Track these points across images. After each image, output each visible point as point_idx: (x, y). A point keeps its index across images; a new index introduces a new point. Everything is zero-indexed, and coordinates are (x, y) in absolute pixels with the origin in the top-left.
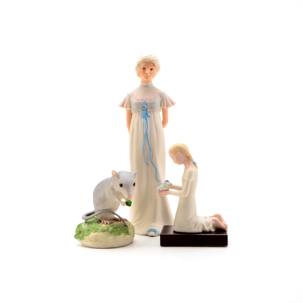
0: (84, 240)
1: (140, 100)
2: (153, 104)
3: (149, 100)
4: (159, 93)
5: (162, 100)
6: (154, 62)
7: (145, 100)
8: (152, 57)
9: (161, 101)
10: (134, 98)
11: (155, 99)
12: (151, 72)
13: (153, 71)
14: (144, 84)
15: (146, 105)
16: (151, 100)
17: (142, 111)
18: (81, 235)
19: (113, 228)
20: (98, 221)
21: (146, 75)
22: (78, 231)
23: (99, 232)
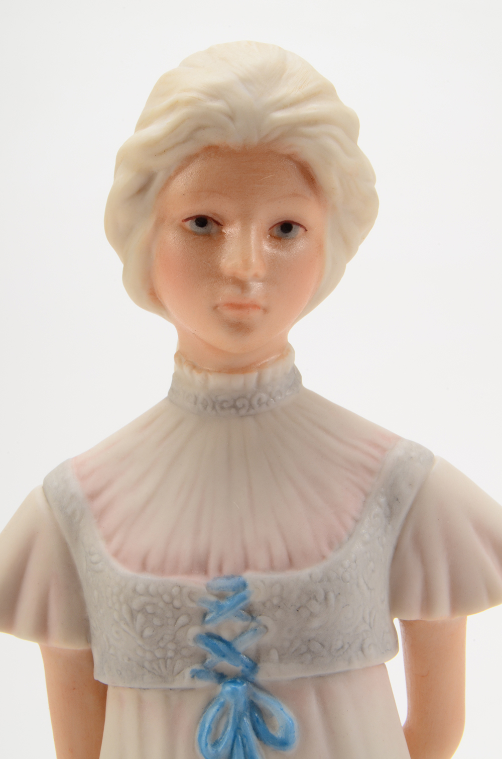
1: (175, 571)
2: (315, 607)
3: (272, 567)
4: (371, 472)
5: (407, 542)
6: (307, 151)
7: (227, 569)
8: (286, 90)
9: (397, 548)
10: (108, 538)
11: (334, 543)
12: (283, 254)
13: (300, 244)
14: (216, 381)
15: (239, 624)
16: (291, 563)
17: (203, 684)
21: (228, 293)
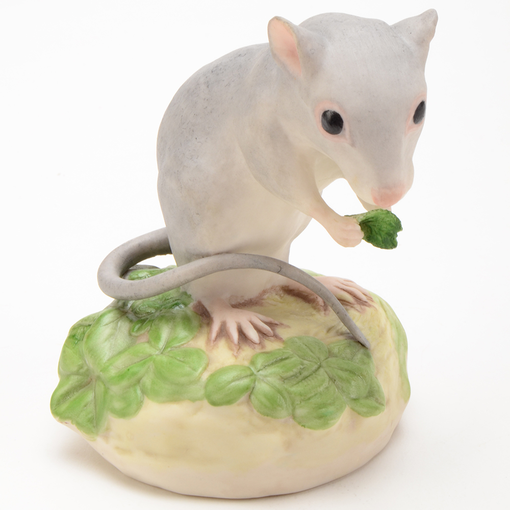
0: (106, 437)
18: (90, 396)
19: (284, 379)
20: (189, 310)
22: (75, 369)
23: (193, 400)
